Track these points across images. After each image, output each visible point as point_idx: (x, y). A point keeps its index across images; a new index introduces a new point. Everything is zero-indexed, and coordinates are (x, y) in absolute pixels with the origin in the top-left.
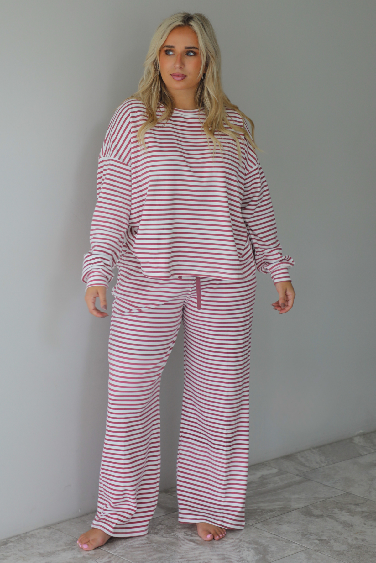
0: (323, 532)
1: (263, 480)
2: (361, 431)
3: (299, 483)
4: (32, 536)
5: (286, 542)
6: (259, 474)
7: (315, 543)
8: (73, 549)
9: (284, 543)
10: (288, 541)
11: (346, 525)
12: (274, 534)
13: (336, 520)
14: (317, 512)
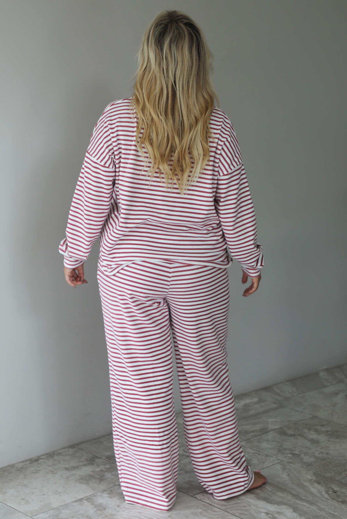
0: (295, 447)
1: (246, 408)
2: (325, 367)
3: (275, 409)
4: (59, 454)
5: (265, 456)
6: (243, 403)
7: (289, 457)
8: (93, 464)
9: (264, 457)
10: (267, 456)
11: (314, 442)
12: (255, 450)
13: (306, 438)
14: (290, 432)
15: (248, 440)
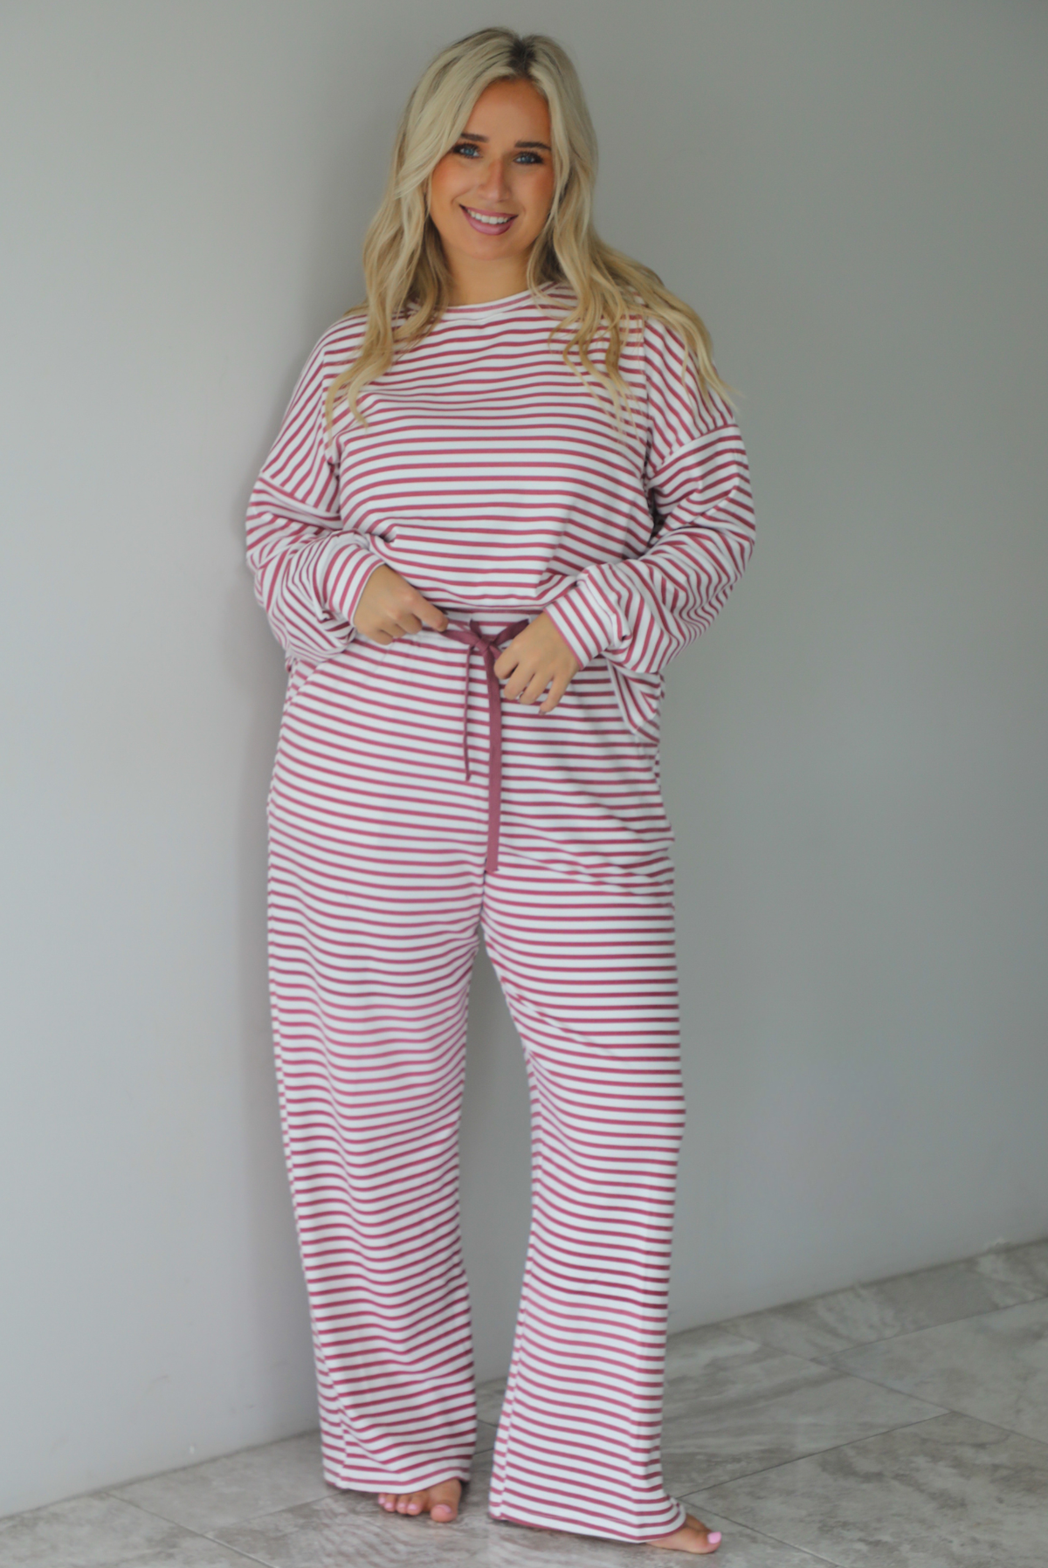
0: (879, 1520)
1: (716, 1373)
2: (1001, 1241)
3: (816, 1382)
5: (774, 1547)
6: (705, 1355)
7: (858, 1551)
8: (170, 1556)
9: (770, 1550)
11: (950, 1503)
13: (919, 1488)
14: (865, 1465)
15: (717, 1490)
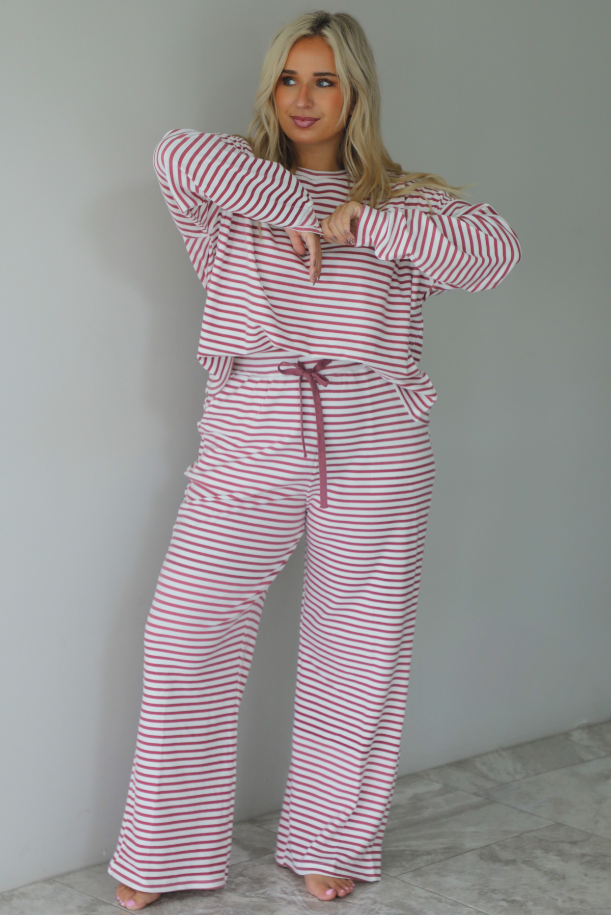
0: (514, 888)
1: (416, 803)
2: (585, 721)
3: (476, 807)
5: (452, 905)
6: (410, 792)
7: (502, 906)
9: (449, 907)
10: (456, 904)
11: (556, 877)
12: (431, 892)
13: (538, 868)
14: (505, 855)
15: (417, 871)
